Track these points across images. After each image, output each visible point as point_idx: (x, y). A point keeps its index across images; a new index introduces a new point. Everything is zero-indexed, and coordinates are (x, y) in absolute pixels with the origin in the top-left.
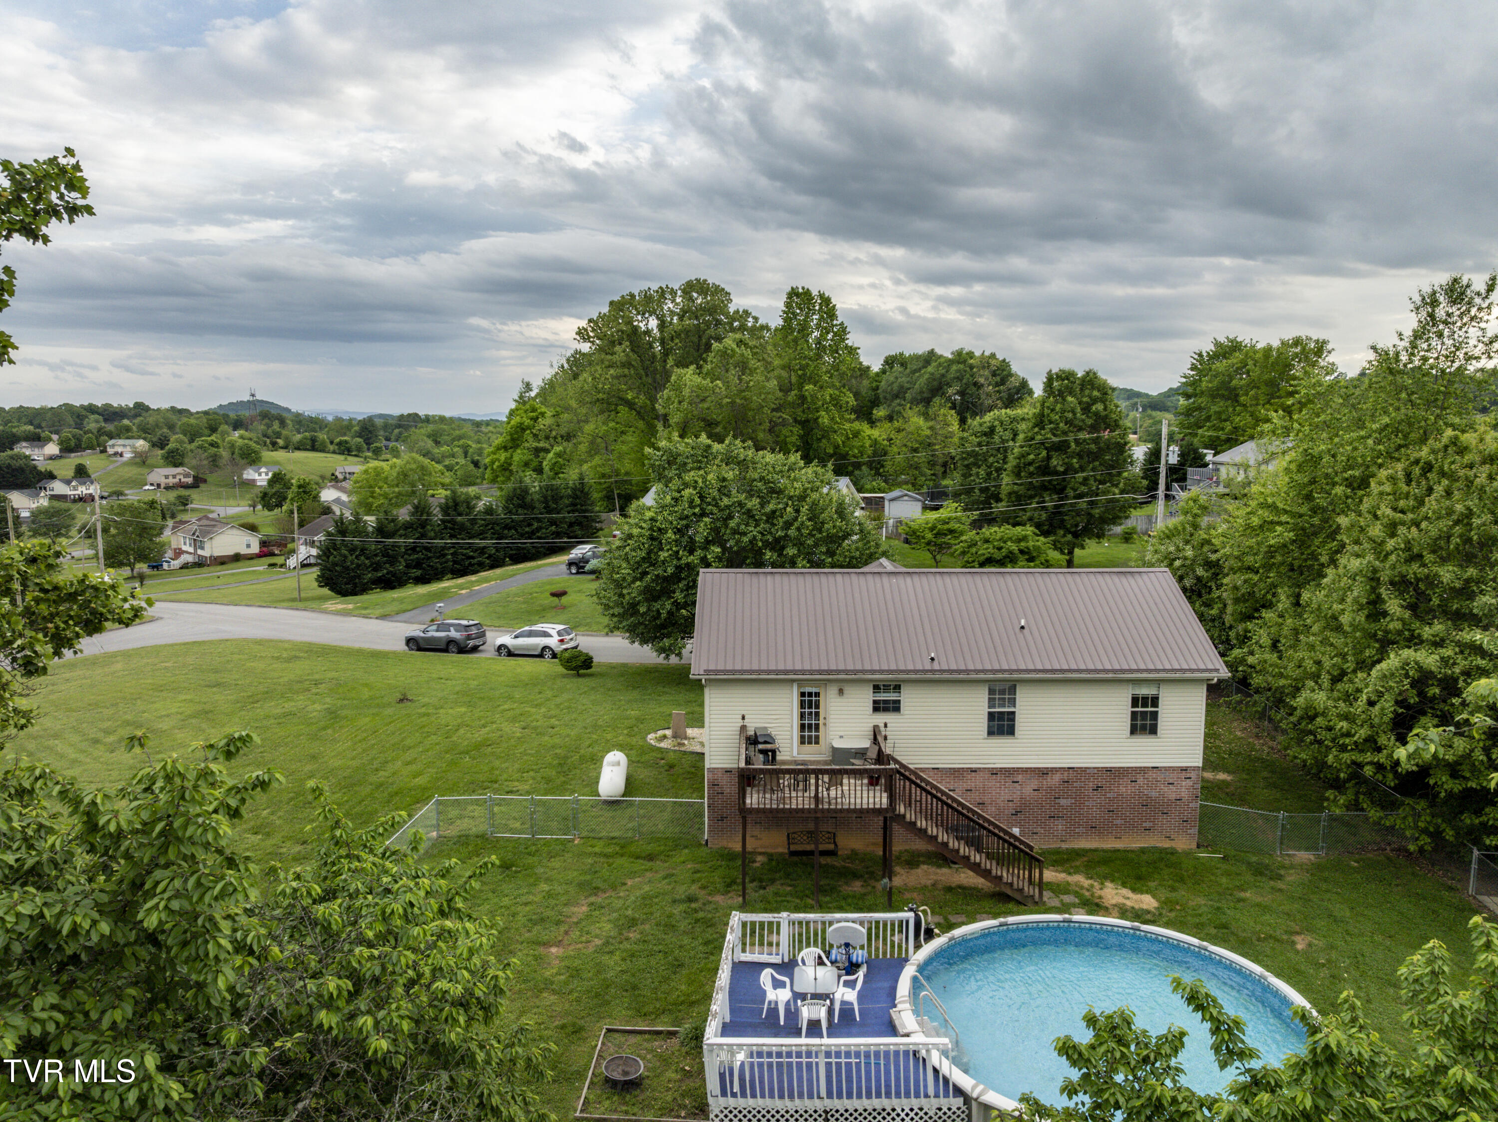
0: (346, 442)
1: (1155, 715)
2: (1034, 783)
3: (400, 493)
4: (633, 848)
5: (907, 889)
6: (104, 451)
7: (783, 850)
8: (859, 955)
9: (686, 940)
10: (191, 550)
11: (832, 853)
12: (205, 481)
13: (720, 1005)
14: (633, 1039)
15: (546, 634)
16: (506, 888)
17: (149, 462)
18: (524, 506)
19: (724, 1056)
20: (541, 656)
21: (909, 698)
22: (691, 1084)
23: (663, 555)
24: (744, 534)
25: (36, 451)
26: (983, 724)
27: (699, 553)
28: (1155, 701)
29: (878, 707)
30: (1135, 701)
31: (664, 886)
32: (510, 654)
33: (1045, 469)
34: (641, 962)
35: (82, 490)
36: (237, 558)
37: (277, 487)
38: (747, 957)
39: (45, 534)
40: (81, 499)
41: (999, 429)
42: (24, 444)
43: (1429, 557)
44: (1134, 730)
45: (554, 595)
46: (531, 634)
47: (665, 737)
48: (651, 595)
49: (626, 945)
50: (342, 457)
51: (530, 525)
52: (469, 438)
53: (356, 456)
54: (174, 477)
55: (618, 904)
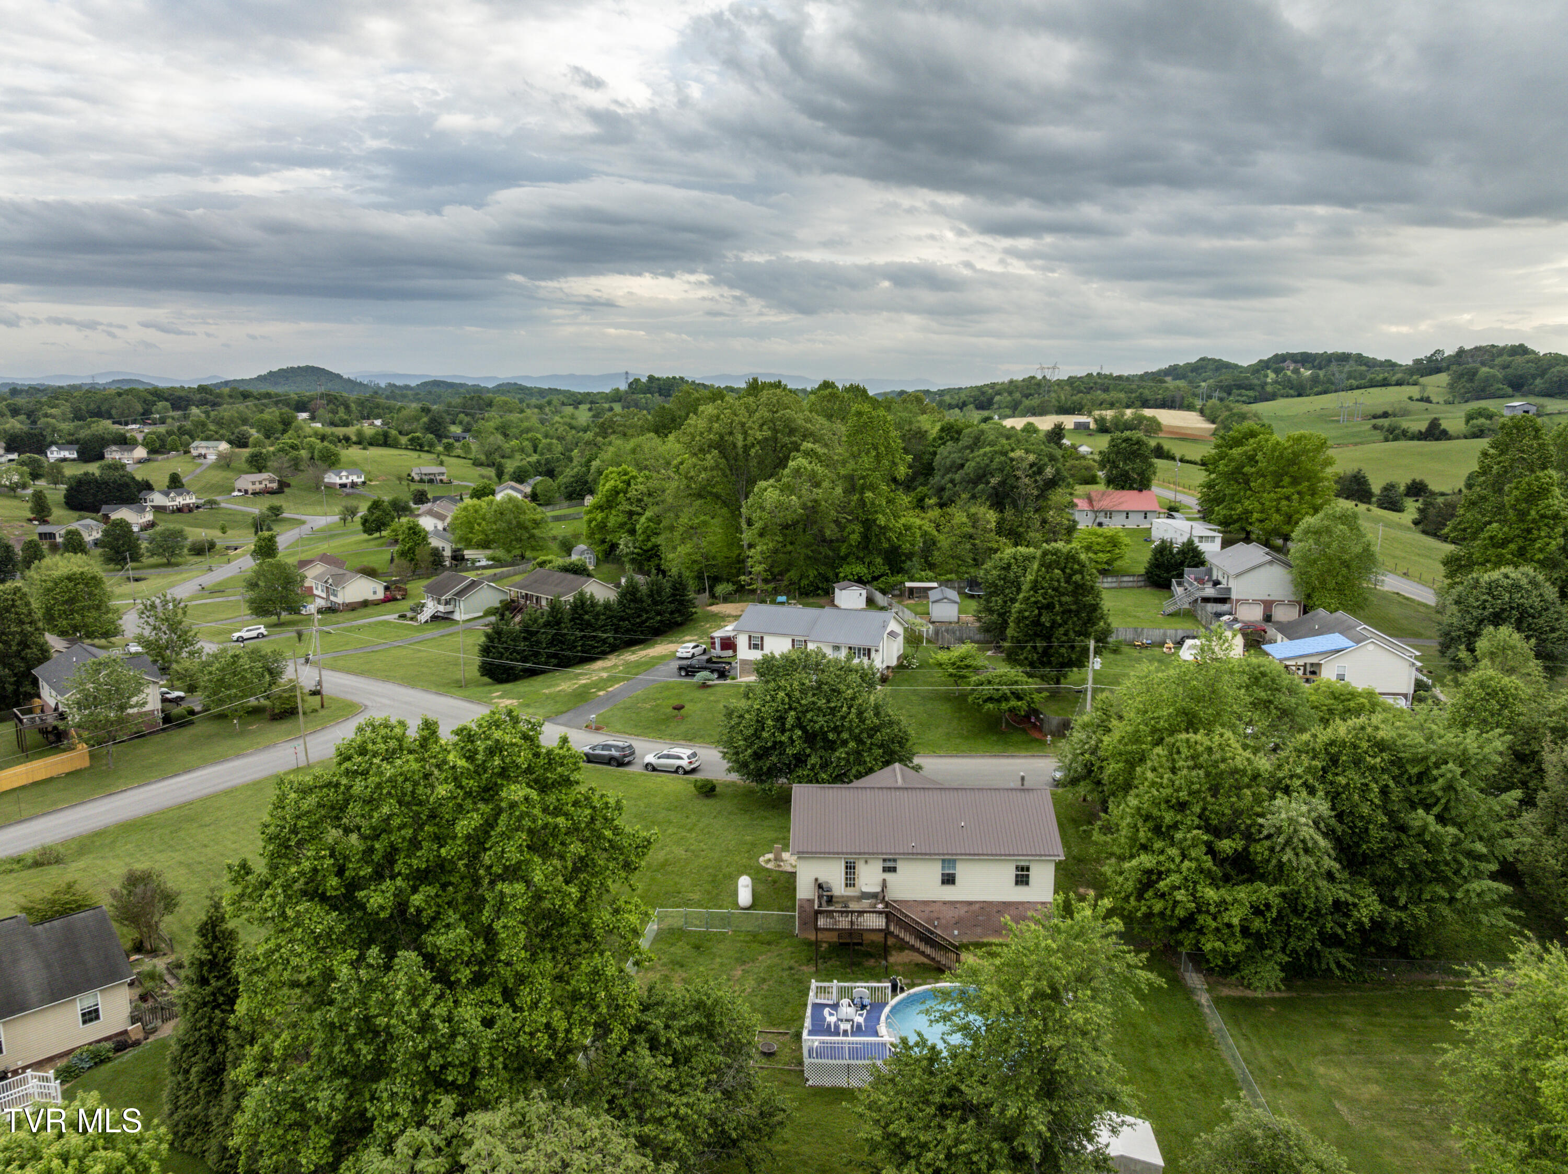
0: (418, 438)
1: (1028, 876)
2: (966, 909)
3: (498, 531)
4: (759, 938)
5: (896, 964)
6: (187, 452)
7: (836, 940)
8: (866, 1001)
9: (790, 990)
10: (324, 595)
11: (861, 944)
12: (288, 485)
13: (808, 1023)
14: (770, 1036)
15: (680, 758)
16: (701, 960)
17: (233, 465)
18: (635, 600)
19: (810, 1043)
20: (676, 772)
21: (900, 865)
22: (797, 1054)
23: (765, 734)
24: (816, 722)
25: (126, 455)
26: (939, 878)
27: (787, 734)
28: (1028, 869)
29: (885, 870)
30: (1017, 868)
31: (777, 960)
32: (654, 769)
33: (1037, 623)
34: (770, 1001)
35: (180, 501)
36: (365, 604)
37: (378, 513)
38: (818, 1001)
39: (162, 555)
40: (179, 510)
41: (1014, 567)
42: (114, 448)
43: (1163, 806)
44: (1017, 883)
45: (675, 708)
46: (668, 757)
47: (769, 860)
48: (757, 756)
49: (762, 992)
50: (415, 454)
51: (639, 616)
52: (537, 431)
53: (428, 451)
54: (260, 483)
55: (756, 970)
